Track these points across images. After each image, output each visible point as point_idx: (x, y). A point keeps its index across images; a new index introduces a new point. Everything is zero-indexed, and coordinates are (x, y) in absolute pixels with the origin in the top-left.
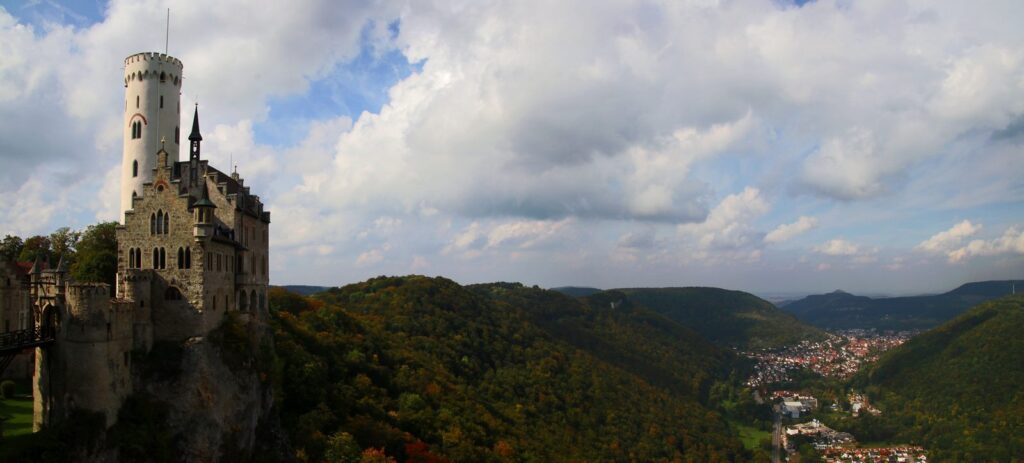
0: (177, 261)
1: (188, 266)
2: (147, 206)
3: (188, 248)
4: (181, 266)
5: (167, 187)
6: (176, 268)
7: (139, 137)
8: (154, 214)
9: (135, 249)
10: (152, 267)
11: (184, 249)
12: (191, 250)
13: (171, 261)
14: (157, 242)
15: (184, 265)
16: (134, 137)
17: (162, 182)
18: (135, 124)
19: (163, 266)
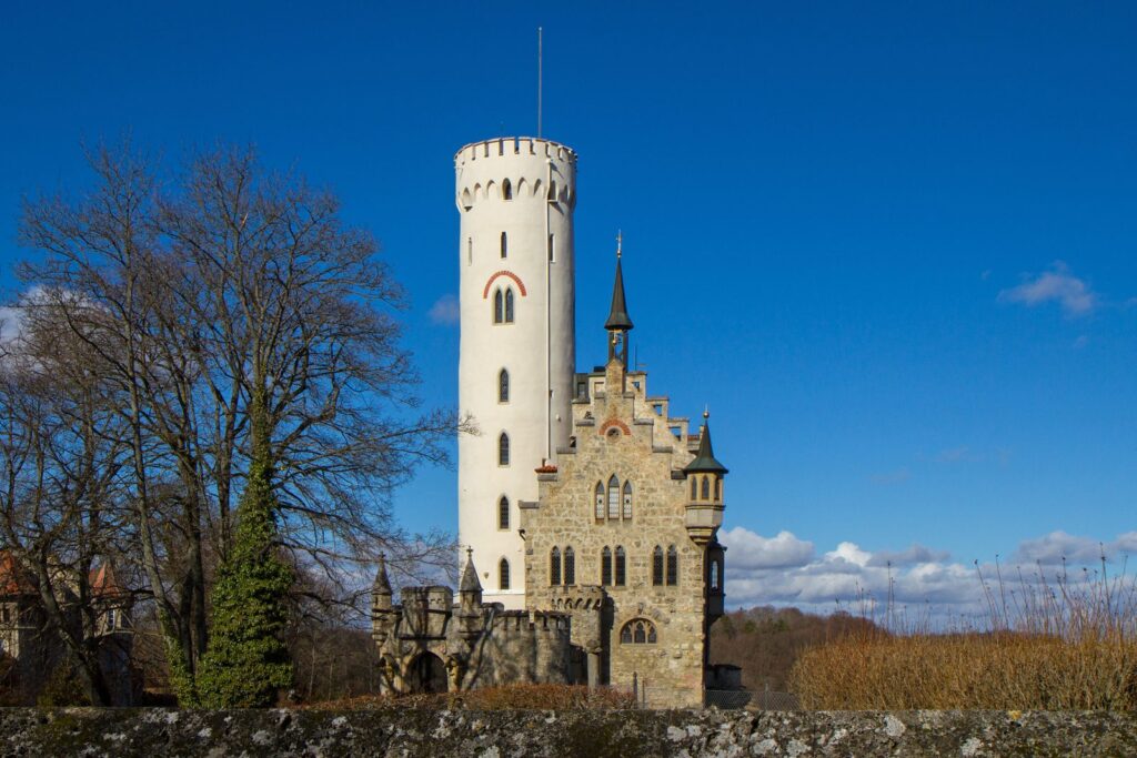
0: (649, 571)
1: (672, 581)
2: (586, 468)
3: (671, 547)
4: (657, 581)
5: (627, 432)
6: (649, 583)
7: (510, 319)
8: (599, 483)
9: (562, 546)
10: (599, 583)
11: (665, 549)
12: (679, 550)
13: (639, 569)
14: (610, 537)
15: (665, 580)
16: (498, 319)
17: (617, 422)
18: (498, 293)
19: (621, 581)
